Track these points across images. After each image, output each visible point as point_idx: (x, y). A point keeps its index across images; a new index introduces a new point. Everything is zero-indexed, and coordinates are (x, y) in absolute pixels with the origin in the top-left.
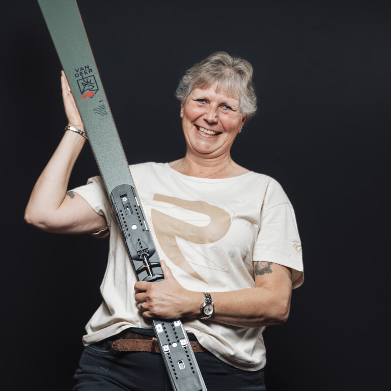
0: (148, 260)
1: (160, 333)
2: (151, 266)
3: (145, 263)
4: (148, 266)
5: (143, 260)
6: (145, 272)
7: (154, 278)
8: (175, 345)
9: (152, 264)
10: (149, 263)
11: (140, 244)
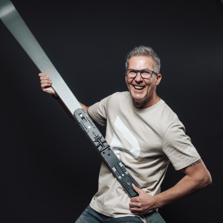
0: (100, 141)
1: (115, 171)
2: (103, 143)
3: (99, 143)
4: (101, 143)
5: (98, 141)
6: (100, 146)
7: (105, 148)
8: (123, 175)
9: (102, 142)
10: (101, 142)
11: (94, 134)
